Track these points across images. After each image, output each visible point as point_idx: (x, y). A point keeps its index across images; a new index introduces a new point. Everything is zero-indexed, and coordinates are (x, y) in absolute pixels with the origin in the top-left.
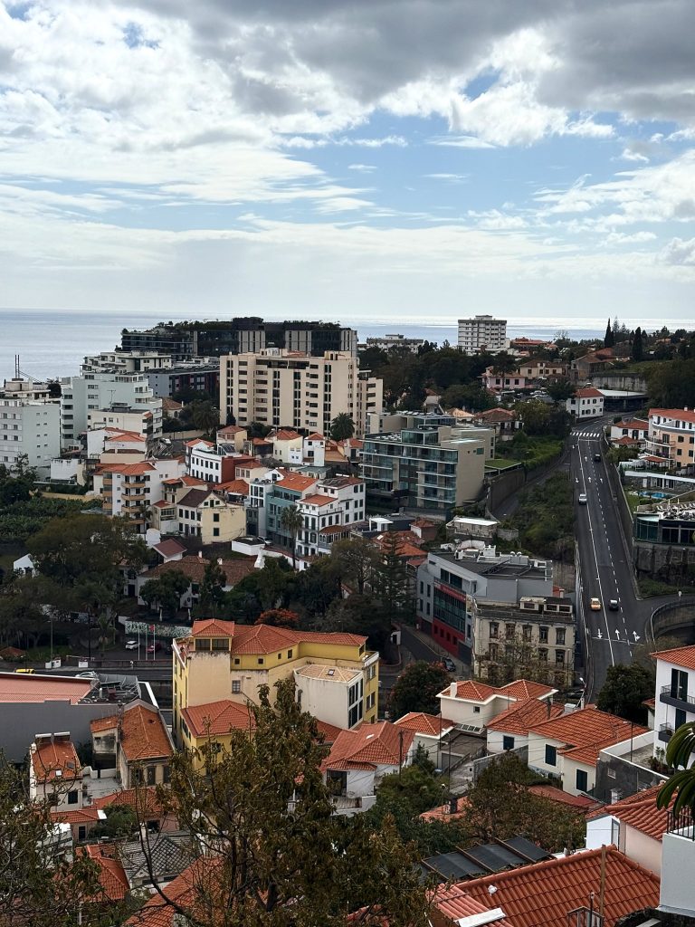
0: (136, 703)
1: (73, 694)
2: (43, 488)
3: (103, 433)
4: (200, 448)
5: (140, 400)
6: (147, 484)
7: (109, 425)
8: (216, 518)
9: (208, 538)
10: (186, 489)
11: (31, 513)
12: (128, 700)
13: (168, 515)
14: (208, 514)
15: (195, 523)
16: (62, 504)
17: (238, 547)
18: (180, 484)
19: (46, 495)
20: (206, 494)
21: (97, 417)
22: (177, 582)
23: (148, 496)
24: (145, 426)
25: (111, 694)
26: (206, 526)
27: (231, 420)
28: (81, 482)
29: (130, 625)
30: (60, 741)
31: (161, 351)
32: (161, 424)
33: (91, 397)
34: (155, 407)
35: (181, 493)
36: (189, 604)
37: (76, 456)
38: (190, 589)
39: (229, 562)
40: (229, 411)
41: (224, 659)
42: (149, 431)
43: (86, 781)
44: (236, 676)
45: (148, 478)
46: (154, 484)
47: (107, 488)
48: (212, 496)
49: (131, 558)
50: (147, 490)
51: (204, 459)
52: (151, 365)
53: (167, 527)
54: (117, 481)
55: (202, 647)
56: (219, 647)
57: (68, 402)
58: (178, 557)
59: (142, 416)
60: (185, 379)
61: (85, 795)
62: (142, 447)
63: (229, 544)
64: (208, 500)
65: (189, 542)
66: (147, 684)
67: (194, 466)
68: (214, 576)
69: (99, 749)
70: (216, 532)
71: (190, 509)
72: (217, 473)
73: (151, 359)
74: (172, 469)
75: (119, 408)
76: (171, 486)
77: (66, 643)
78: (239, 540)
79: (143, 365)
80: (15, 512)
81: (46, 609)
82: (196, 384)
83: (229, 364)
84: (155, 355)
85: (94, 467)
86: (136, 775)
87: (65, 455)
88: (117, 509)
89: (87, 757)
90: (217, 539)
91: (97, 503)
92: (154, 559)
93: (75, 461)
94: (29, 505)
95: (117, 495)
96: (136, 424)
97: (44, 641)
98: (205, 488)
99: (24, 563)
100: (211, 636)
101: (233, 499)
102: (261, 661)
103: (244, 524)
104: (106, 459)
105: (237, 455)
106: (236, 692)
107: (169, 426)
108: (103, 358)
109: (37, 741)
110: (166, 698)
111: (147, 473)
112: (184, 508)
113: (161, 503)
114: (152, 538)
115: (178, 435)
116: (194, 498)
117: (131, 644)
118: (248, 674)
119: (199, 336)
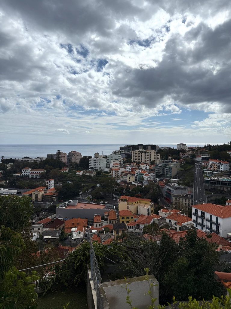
0: (112, 210)
1: (102, 207)
2: (103, 173)
3: (113, 164)
4: (128, 166)
5: (119, 158)
6: (119, 172)
7: (114, 162)
8: (130, 178)
9: (128, 181)
10: (125, 173)
11: (101, 177)
12: (111, 209)
13: (122, 177)
14: (128, 177)
15: (126, 179)
16: (105, 175)
17: (133, 183)
18: (124, 172)
19: (103, 174)
20: (128, 174)
21: (112, 161)
22: (122, 189)
23: (119, 174)
24: (120, 162)
25: (108, 208)
26: (128, 179)
27: (134, 162)
28: (109, 172)
29: (114, 196)
30: (99, 215)
31: (125, 150)
32: (122, 162)
33: (112, 158)
34: (122, 159)
35: (124, 174)
36: (124, 193)
37: (108, 167)
38: (124, 190)
39: (131, 186)
40: (134, 160)
41: (126, 203)
42: (120, 163)
43: (103, 222)
44: (128, 206)
45: (119, 171)
46: (120, 172)
47: (112, 173)
48: (129, 174)
49: (115, 185)
50: (119, 173)
51: (129, 168)
52: (123, 152)
53: (122, 179)
54: (114, 172)
55: (122, 200)
56: (125, 200)
57: (108, 159)
58: (123, 185)
59: (119, 161)
60: (128, 155)
61: (102, 225)
62: (119, 166)
63: (132, 182)
64: (128, 175)
65: (125, 182)
66: (114, 206)
67: (127, 169)
68: (128, 188)
69: (105, 217)
70: (130, 180)
71: (125, 177)
72: (130, 170)
73: (123, 151)
74: (123, 170)
75: (116, 159)
76: (122, 173)
77: (104, 199)
78: (133, 182)
79: (122, 152)
80: (98, 176)
81: (101, 192)
82: (130, 155)
83: (134, 152)
84: (124, 151)
85: (111, 169)
86: (110, 222)
87: (107, 167)
88: (114, 176)
89: (103, 218)
90: (130, 182)
91: (111, 175)
92: (119, 185)
93: (108, 168)
94: (101, 175)
95: (114, 174)
96: (118, 162)
97: (100, 198)
98: (128, 173)
99: (98, 185)
100: (124, 198)
101: (133, 175)
102: (132, 203)
103: (134, 179)
104: (113, 168)
105: (134, 167)
106: (128, 208)
107: (124, 162)
108: (116, 151)
109: (95, 215)
110: (117, 209)
111: (119, 170)
112: (125, 176)
113: (121, 175)
114: (119, 181)
115: (125, 164)
116: (126, 175)
117: (114, 199)
118: (130, 205)
119: (132, 147)
